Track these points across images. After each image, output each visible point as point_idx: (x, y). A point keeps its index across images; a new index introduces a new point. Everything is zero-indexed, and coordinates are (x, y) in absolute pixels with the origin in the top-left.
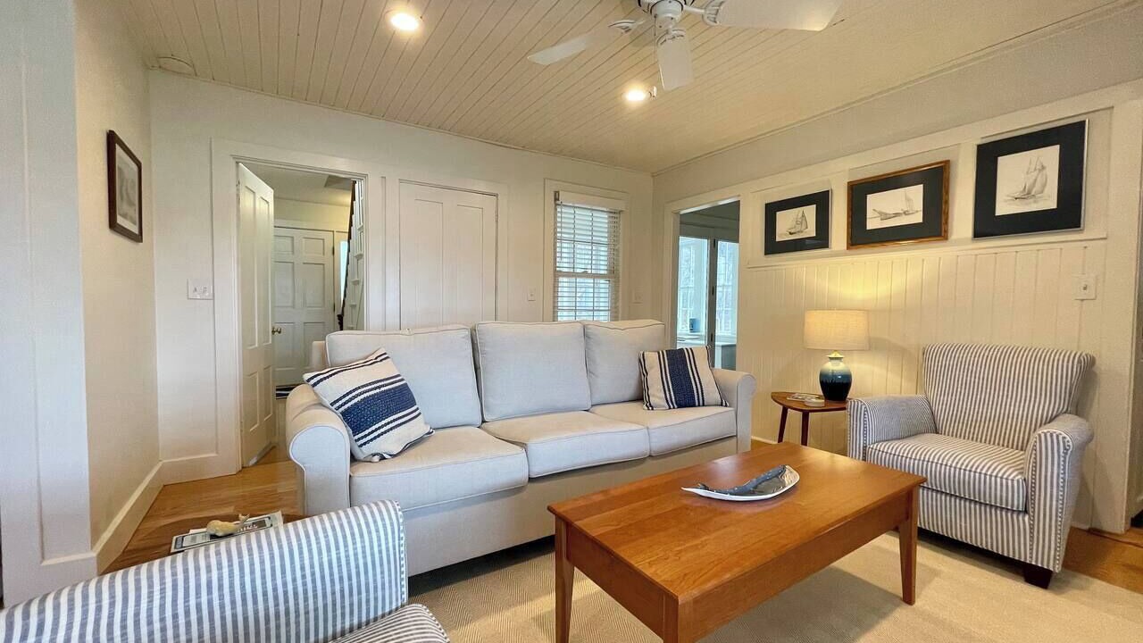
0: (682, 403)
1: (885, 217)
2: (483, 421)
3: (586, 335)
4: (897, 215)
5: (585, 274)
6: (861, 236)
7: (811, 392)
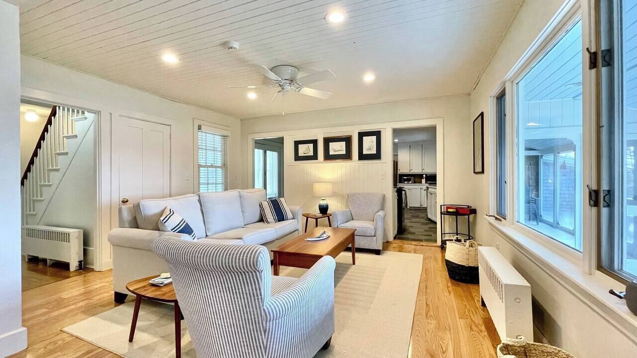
0: (280, 220)
1: (335, 151)
2: (207, 236)
3: (240, 197)
4: (338, 151)
5: (212, 166)
6: (328, 157)
7: (317, 212)
